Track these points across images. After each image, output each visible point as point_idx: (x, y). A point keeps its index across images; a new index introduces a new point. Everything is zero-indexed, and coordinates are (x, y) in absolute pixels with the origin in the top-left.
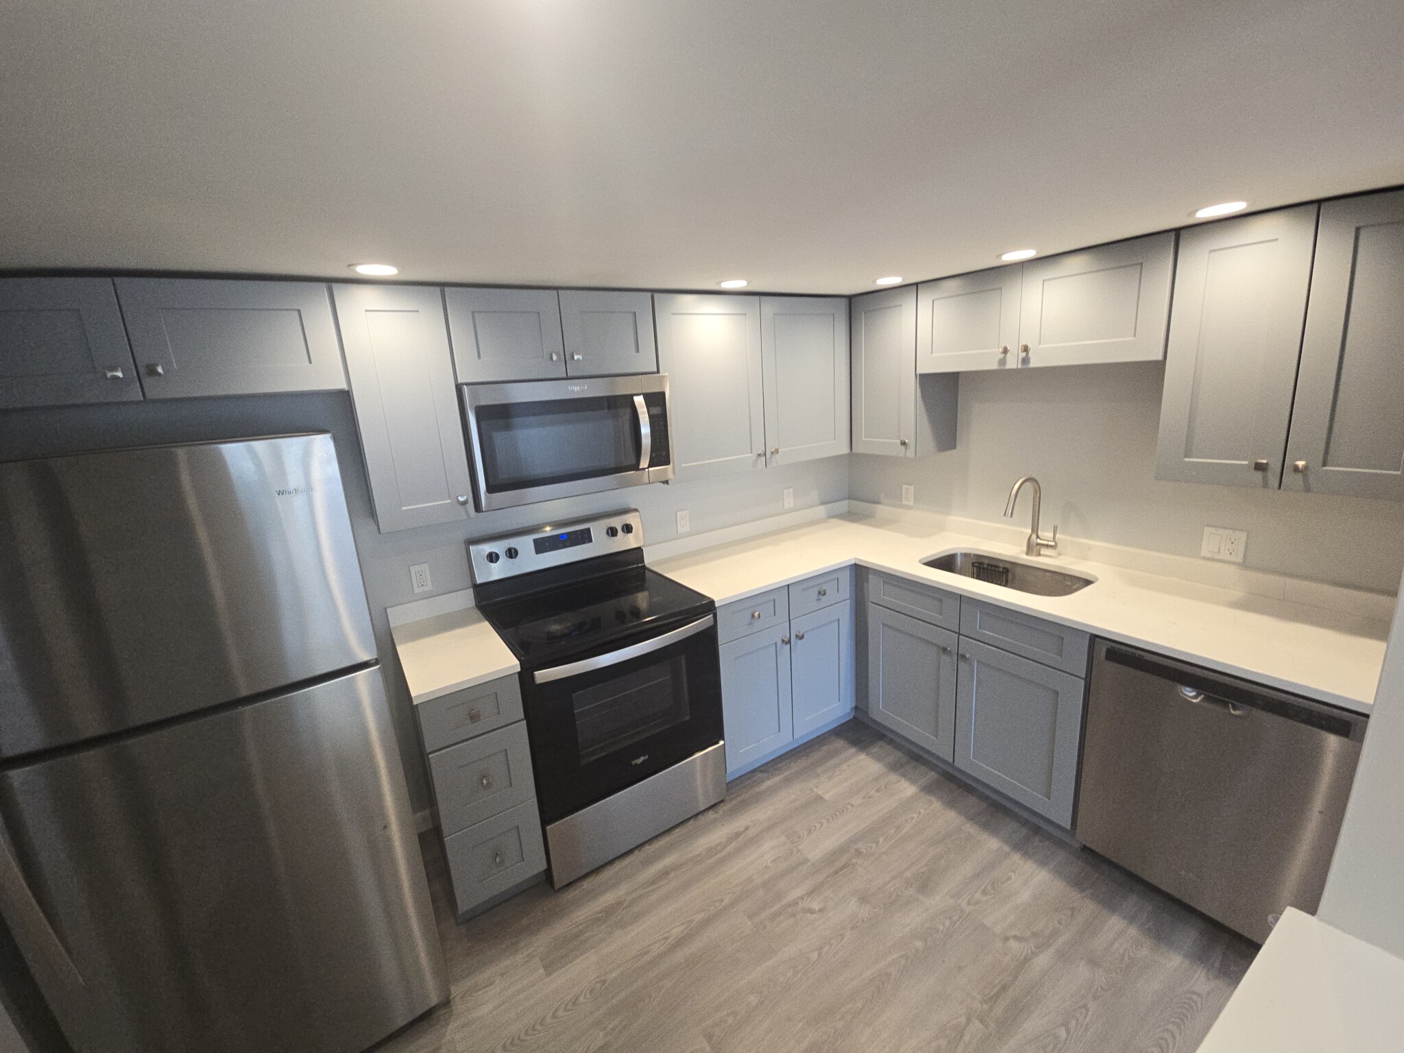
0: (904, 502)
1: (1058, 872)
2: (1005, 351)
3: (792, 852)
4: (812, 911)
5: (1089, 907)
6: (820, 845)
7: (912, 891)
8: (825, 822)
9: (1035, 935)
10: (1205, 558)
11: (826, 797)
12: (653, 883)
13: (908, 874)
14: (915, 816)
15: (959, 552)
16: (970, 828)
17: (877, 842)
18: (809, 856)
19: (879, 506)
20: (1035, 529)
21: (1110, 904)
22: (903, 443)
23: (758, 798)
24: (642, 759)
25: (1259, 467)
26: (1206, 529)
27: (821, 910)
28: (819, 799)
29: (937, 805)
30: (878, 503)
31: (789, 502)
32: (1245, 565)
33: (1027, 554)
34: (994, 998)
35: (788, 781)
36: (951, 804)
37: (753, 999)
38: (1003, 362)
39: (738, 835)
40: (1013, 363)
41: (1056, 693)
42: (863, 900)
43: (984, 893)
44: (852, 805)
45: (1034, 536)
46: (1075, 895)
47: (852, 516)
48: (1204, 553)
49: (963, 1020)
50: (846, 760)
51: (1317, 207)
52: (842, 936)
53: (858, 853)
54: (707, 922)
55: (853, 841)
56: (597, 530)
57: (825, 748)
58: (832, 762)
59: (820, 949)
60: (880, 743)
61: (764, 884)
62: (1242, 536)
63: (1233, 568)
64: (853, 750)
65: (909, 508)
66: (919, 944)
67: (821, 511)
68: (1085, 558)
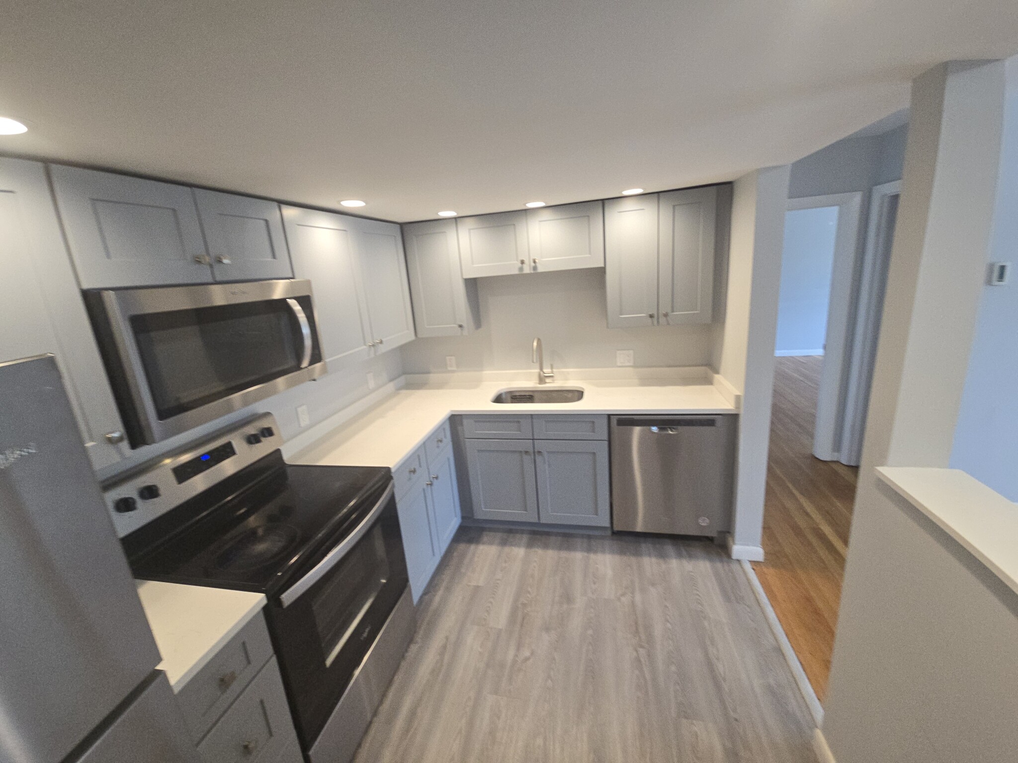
0: (449, 369)
1: (612, 552)
2: (522, 262)
3: (488, 632)
4: (527, 659)
5: (633, 560)
6: (500, 618)
7: (565, 606)
8: (491, 600)
9: (626, 588)
10: (620, 367)
11: (481, 583)
12: (408, 731)
13: (557, 599)
14: (535, 564)
15: (502, 392)
16: (564, 554)
17: (529, 592)
18: (500, 627)
19: (431, 375)
20: (541, 369)
21: (637, 554)
22: (461, 326)
23: (437, 614)
24: (367, 630)
25: (651, 316)
26: (618, 352)
27: (532, 654)
28: (477, 588)
29: (540, 551)
30: (429, 373)
31: (372, 384)
32: (635, 366)
33: (540, 384)
34: (637, 632)
35: (448, 589)
36: (546, 546)
37: (539, 741)
38: (521, 269)
39: (444, 647)
40: (527, 270)
41: (594, 453)
42: (547, 629)
43: (594, 583)
44: (499, 580)
45: (542, 373)
46: (625, 558)
47: (410, 386)
48: (619, 364)
49: (635, 654)
50: (474, 555)
51: (658, 195)
52: (554, 659)
53: (524, 605)
54: (471, 724)
55: (516, 600)
56: (237, 441)
57: (455, 554)
58: (466, 561)
59: (549, 677)
60: (485, 533)
61: (488, 665)
62: (631, 352)
63: (631, 369)
64: (473, 547)
65: (453, 372)
66: (590, 632)
67: (391, 386)
68: (567, 379)
